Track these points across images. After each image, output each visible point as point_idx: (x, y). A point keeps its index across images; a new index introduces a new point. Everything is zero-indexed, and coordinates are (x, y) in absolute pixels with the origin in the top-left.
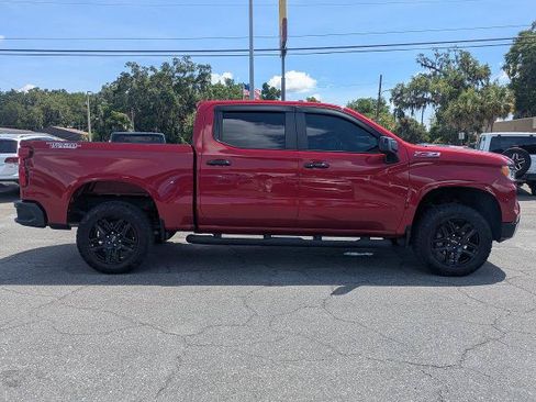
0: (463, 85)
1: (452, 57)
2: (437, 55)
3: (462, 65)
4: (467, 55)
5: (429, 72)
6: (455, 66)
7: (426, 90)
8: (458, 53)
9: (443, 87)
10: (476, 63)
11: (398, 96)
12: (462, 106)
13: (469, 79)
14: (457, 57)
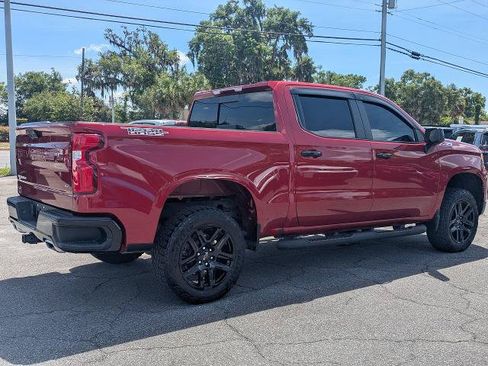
0: (156, 69)
1: (141, 37)
2: (127, 33)
3: (151, 47)
4: (156, 37)
5: (118, 50)
6: (145, 48)
7: (117, 70)
8: (146, 34)
9: (136, 68)
10: (165, 47)
11: (85, 73)
12: (164, 91)
13: (160, 64)
14: (145, 38)
